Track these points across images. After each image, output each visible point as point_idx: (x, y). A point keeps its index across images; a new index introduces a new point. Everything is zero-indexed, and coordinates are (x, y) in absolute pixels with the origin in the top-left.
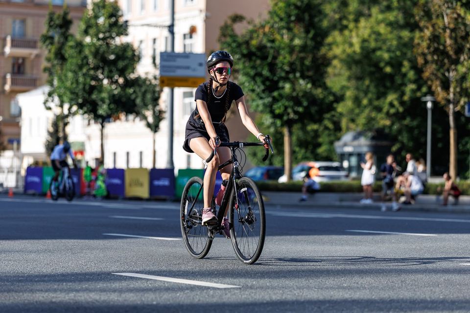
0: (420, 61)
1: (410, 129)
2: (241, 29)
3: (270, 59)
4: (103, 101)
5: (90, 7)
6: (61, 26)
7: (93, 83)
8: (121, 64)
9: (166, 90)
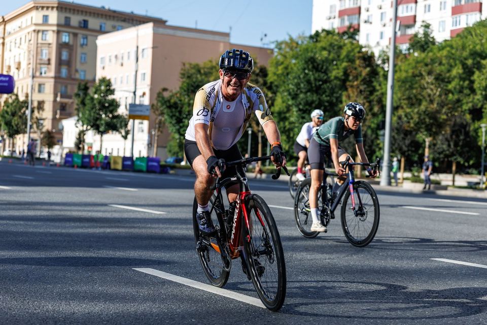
2: (166, 95)
3: (179, 109)
4: (102, 124)
5: (97, 81)
6: (84, 89)
7: (98, 116)
8: (111, 108)
9: (131, 121)
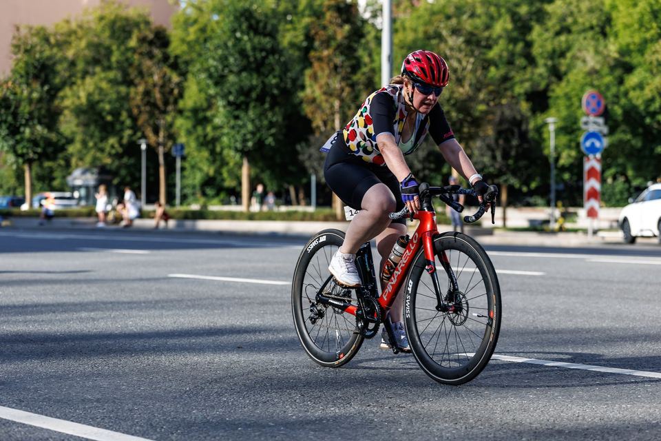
0: (135, 111)
1: (127, 167)
